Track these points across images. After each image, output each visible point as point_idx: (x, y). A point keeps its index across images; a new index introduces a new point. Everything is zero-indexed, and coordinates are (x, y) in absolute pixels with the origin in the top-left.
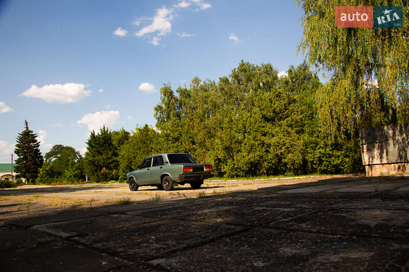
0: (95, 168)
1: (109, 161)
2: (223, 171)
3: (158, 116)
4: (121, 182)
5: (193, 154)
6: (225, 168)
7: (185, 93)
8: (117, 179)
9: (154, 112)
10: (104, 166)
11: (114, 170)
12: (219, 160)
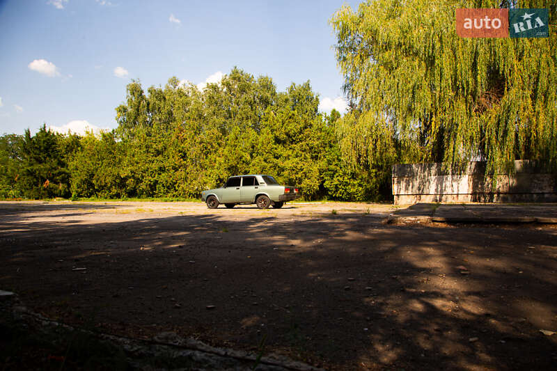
0: (35, 180)
1: (54, 173)
3: (121, 119)
4: (75, 199)
7: (160, 96)
8: (67, 196)
9: (116, 114)
10: (47, 178)
11: (61, 185)
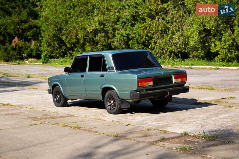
1: (23, 27)
2: (213, 50)
4: (45, 62)
5: (163, 19)
6: (217, 46)
8: (38, 57)
10: (16, 35)
11: (33, 42)
12: (207, 32)
